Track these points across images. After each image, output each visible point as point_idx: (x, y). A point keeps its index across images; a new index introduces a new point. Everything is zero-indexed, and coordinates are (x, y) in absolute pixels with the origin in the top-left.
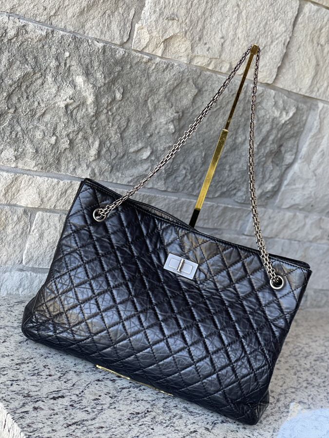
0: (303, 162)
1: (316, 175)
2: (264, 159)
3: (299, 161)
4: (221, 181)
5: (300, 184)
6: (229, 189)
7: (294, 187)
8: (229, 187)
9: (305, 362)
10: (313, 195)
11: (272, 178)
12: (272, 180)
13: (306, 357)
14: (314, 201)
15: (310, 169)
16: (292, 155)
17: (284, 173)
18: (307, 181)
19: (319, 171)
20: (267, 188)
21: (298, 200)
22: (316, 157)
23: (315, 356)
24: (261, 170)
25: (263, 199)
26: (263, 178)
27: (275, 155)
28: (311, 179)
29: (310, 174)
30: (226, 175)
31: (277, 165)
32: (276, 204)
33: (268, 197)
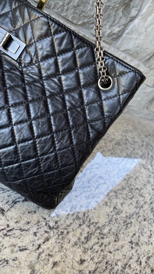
0: (142, 19)
1: (146, 32)
2: (118, 5)
3: (139, 17)
4: (84, 12)
5: (135, 35)
6: (89, 22)
7: (131, 36)
8: (89, 20)
9: (110, 145)
10: (140, 46)
11: (120, 24)
12: (119, 25)
13: (111, 141)
14: (139, 51)
15: (144, 26)
16: (136, 11)
17: (128, 23)
18: (140, 34)
19: (149, 29)
20: (114, 30)
21: (131, 46)
22: (150, 19)
23: (116, 141)
24: (114, 14)
25: (110, 39)
26: (114, 21)
27: (125, 7)
28: (142, 34)
29: (143, 30)
30: (89, 8)
31: (125, 16)
32: (117, 46)
33: (113, 38)
